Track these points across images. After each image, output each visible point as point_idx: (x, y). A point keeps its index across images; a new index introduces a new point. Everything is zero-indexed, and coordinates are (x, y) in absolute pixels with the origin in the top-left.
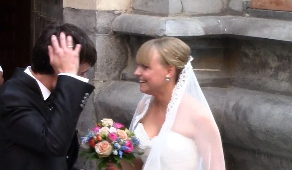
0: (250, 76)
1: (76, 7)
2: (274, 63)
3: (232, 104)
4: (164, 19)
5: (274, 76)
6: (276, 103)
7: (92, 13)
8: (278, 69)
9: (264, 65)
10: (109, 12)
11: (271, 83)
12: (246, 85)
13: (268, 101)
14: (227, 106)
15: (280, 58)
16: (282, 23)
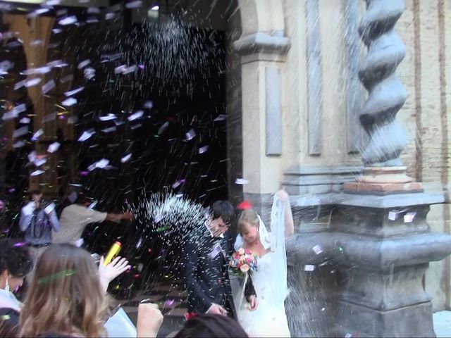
0: (344, 226)
1: (251, 192)
2: (357, 218)
3: (336, 241)
4: (297, 197)
5: (358, 225)
6: (359, 240)
7: (258, 195)
8: (360, 222)
9: (352, 220)
10: (268, 194)
11: (355, 229)
12: (343, 231)
13: (354, 239)
14: (333, 243)
15: (361, 216)
16: (360, 197)
